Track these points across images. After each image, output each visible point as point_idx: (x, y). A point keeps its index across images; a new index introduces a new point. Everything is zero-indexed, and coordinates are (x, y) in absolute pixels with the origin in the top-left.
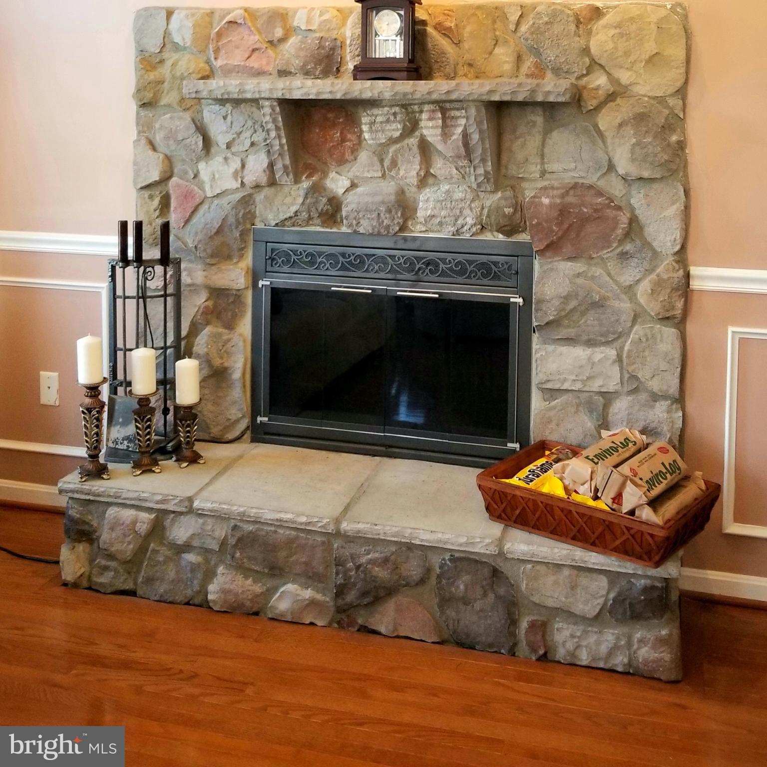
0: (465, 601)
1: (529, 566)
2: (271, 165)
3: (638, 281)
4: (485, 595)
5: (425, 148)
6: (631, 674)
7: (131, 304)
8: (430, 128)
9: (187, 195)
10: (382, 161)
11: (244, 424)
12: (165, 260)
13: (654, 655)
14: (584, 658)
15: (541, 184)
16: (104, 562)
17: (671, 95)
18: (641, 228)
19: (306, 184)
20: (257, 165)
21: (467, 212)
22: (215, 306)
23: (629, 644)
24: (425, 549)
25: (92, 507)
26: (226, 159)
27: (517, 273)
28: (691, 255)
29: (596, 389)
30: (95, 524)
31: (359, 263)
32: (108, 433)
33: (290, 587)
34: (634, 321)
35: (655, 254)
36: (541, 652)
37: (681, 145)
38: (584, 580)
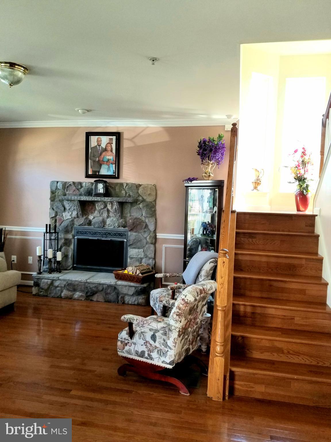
0: (110, 294)
1: (121, 286)
2: (77, 214)
3: (147, 236)
4: (113, 292)
5: (108, 211)
6: (138, 305)
7: (48, 241)
8: (109, 207)
9: (60, 219)
10: (100, 213)
11: (71, 266)
12: (55, 232)
13: (142, 301)
14: (130, 303)
15: (130, 218)
16: (41, 290)
17: (153, 201)
18: (148, 226)
19: (84, 218)
20: (75, 214)
21: (116, 223)
22: (66, 242)
23: (138, 299)
24: (103, 284)
25: (39, 280)
26: (68, 212)
27: (126, 235)
28: (157, 231)
29: (139, 257)
30: (40, 283)
31: (95, 233)
32: (43, 267)
33: (77, 293)
34: (146, 244)
35: (150, 231)
36: (123, 302)
37: (155, 211)
38: (130, 288)
